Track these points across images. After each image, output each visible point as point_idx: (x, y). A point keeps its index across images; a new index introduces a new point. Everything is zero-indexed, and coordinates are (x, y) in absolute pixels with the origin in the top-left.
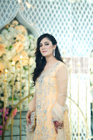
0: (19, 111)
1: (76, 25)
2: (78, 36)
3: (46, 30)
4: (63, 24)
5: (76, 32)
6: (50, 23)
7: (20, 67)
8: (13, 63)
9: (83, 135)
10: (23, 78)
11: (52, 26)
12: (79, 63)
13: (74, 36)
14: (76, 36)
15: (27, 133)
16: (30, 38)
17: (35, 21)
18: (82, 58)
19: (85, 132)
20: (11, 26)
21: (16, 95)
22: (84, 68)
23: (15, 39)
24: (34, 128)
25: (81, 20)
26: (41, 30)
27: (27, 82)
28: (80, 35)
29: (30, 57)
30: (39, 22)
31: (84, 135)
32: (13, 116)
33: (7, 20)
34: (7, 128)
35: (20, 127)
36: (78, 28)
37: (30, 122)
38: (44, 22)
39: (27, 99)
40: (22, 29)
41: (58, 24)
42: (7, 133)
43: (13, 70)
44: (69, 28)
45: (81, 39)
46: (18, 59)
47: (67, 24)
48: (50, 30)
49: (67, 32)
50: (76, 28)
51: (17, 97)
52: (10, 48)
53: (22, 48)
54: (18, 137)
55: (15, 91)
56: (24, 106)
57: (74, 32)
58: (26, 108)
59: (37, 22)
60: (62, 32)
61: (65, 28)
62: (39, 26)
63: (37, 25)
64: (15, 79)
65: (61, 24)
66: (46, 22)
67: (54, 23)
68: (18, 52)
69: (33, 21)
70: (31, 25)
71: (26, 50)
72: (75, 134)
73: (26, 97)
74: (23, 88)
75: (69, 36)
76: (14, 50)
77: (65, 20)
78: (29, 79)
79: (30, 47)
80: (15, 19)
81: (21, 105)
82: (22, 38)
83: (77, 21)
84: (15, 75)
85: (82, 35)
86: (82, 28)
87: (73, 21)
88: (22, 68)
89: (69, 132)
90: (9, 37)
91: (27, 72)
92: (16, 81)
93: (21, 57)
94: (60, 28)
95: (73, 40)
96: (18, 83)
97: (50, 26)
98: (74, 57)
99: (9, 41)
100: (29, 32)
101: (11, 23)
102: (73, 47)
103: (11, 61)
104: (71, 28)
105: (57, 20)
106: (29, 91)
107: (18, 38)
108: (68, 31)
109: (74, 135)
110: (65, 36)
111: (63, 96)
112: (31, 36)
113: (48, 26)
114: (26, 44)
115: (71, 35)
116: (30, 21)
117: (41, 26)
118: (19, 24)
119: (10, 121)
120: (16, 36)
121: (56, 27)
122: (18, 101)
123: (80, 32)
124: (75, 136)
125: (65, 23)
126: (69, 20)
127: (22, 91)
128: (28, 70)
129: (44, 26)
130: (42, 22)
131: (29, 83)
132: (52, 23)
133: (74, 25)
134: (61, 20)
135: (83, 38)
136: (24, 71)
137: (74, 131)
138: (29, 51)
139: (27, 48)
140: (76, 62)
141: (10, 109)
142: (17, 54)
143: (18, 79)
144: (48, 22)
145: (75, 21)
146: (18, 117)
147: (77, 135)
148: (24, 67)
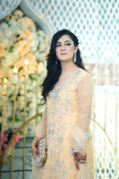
0: (22, 136)
1: (103, 17)
2: (107, 33)
3: (61, 24)
4: (85, 16)
5: (104, 27)
6: (67, 14)
7: (24, 76)
8: (15, 70)
9: (110, 172)
10: (28, 91)
11: (70, 20)
12: (107, 72)
13: (101, 33)
14: (104, 32)
15: (33, 168)
16: (39, 35)
17: (46, 11)
18: (112, 65)
19: (113, 168)
20: (13, 17)
21: (18, 114)
22: (114, 79)
23: (18, 36)
24: (44, 162)
25: (111, 11)
26: (55, 24)
27: (34, 96)
28: (109, 32)
29: (38, 61)
30: (52, 13)
31: (113, 171)
32: (14, 144)
33: (7, 9)
34: (5, 160)
35: (23, 158)
36: (106, 22)
37: (37, 153)
38: (59, 13)
39: (34, 120)
40: (28, 22)
41: (79, 16)
42: (5, 168)
43: (15, 79)
44: (93, 22)
45: (110, 38)
46: (21, 65)
47: (91, 16)
48: (67, 25)
49: (90, 28)
50: (103, 22)
51: (19, 117)
52: (11, 49)
53: (27, 50)
54: (21, 173)
55: (18, 110)
56: (29, 130)
57: (101, 28)
58: (32, 132)
59: (49, 13)
60: (84, 27)
61: (88, 23)
62: (52, 18)
63: (49, 17)
64: (17, 93)
65: (82, 16)
66: (61, 13)
67: (73, 15)
68: (22, 55)
69: (43, 11)
70: (41, 17)
71: (34, 53)
72: (100, 169)
73: (33, 118)
74: (28, 105)
75: (93, 33)
76: (16, 52)
77: (88, 11)
78: (36, 93)
79: (38, 48)
80: (19, 8)
81: (26, 129)
82: (28, 35)
83: (105, 12)
84: (18, 87)
85: (112, 32)
86: (112, 22)
87: (100, 12)
88: (27, 77)
89: (92, 168)
90: (10, 33)
91: (35, 84)
92: (19, 95)
93: (26, 62)
94: (82, 21)
95: (99, 39)
96: (22, 99)
97: (67, 19)
98: (100, 62)
99: (9, 39)
100: (38, 27)
101: (13, 13)
102: (99, 49)
103: (13, 67)
104: (97, 22)
105: (77, 10)
106: (37, 110)
107: (22, 35)
108: (93, 26)
109: (98, 171)
110: (87, 33)
111: (86, 117)
112: (41, 32)
113: (64, 19)
114: (34, 44)
115: (97, 32)
116: (40, 11)
117: (55, 18)
118: (24, 15)
119: (10, 151)
120: (19, 32)
121: (76, 20)
122: (21, 123)
123: (109, 28)
124: (100, 173)
125: (88, 15)
126: (94, 11)
127: (28, 109)
128: (36, 80)
129: (58, 19)
130: (56, 13)
131: (37, 98)
132: (70, 14)
133: (100, 18)
134: (82, 11)
135: (113, 36)
136: (30, 81)
137: (98, 166)
138: (37, 53)
139: (35, 49)
140: (103, 69)
141: (10, 134)
142: (20, 58)
143: (22, 92)
144: (64, 14)
145: (103, 12)
146: (21, 145)
147: (103, 171)
148: (30, 76)
